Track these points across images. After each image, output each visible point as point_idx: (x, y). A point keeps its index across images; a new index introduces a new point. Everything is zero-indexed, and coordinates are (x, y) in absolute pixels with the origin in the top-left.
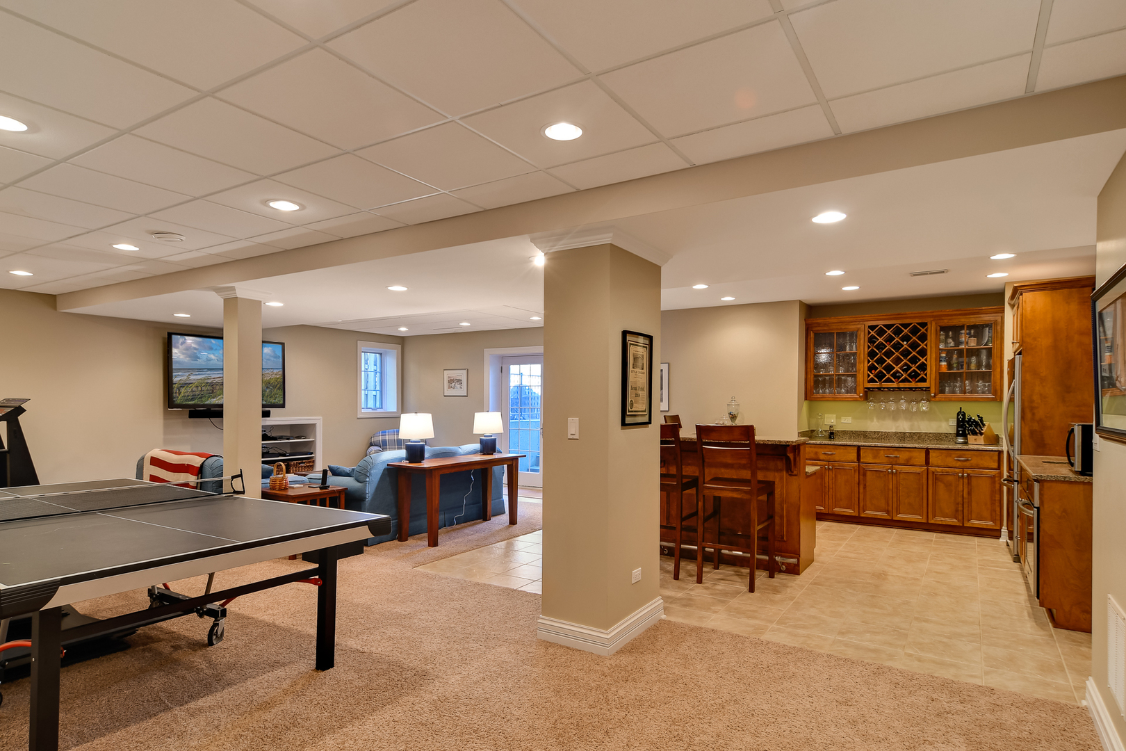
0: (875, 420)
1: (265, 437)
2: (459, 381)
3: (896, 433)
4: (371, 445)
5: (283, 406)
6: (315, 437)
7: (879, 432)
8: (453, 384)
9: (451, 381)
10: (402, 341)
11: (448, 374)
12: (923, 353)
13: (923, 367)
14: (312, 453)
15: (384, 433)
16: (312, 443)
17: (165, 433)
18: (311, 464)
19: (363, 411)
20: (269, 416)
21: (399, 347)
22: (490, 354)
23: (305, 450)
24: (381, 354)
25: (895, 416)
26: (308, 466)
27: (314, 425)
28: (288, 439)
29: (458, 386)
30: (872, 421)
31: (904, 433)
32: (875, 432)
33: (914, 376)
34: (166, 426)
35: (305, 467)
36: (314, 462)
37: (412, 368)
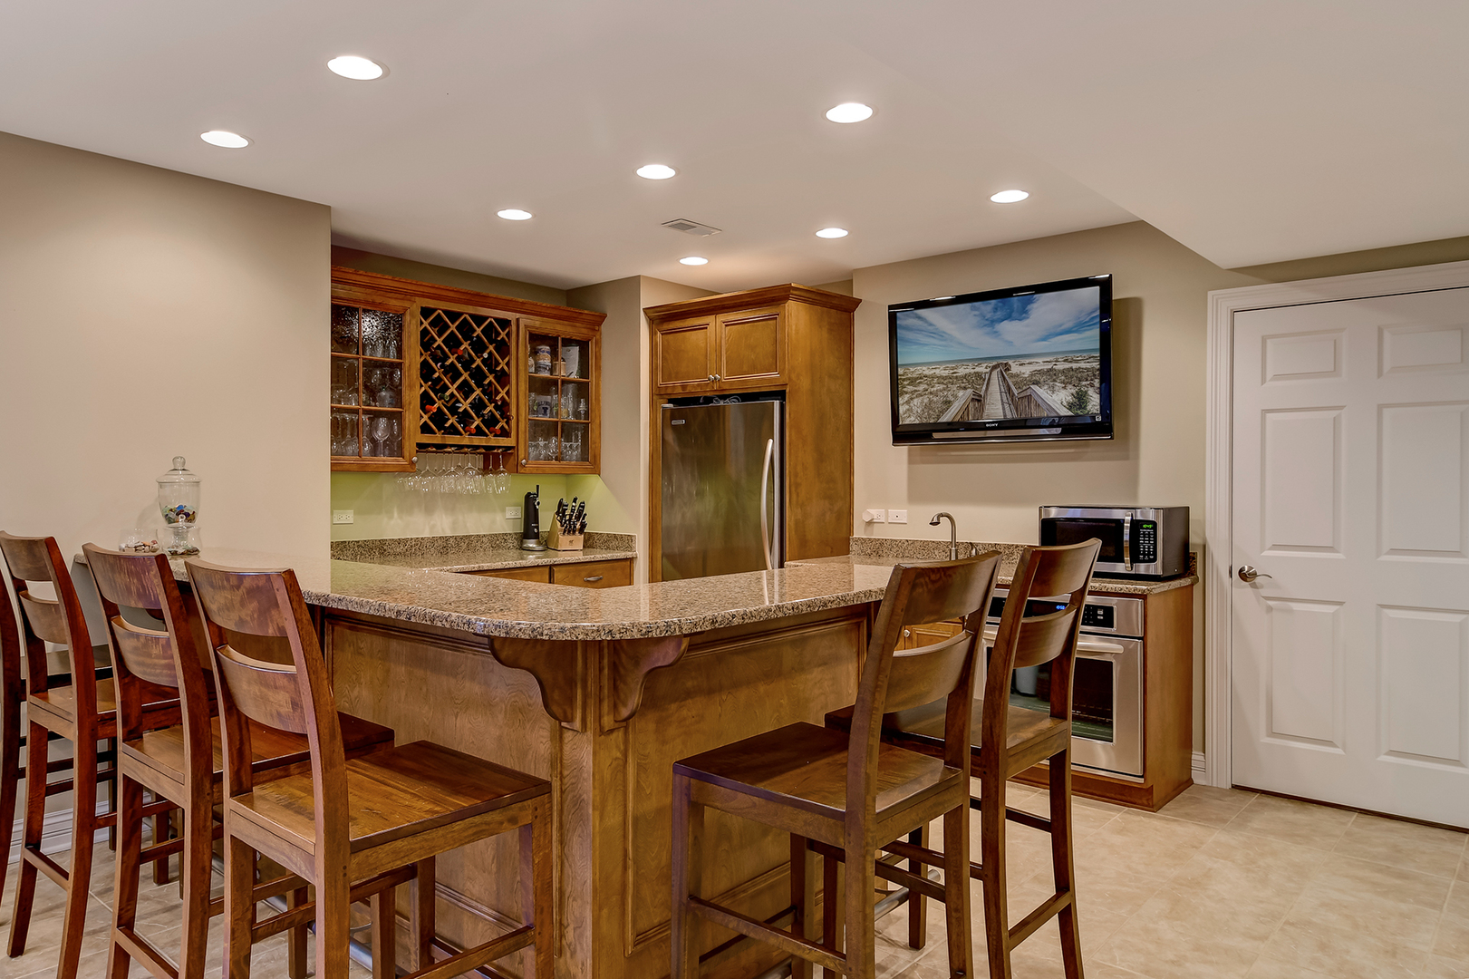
0: (396, 515)
3: (434, 540)
7: (407, 540)
12: (503, 378)
13: (503, 407)
25: (428, 504)
30: (391, 517)
31: (447, 539)
32: (399, 542)
33: (490, 423)
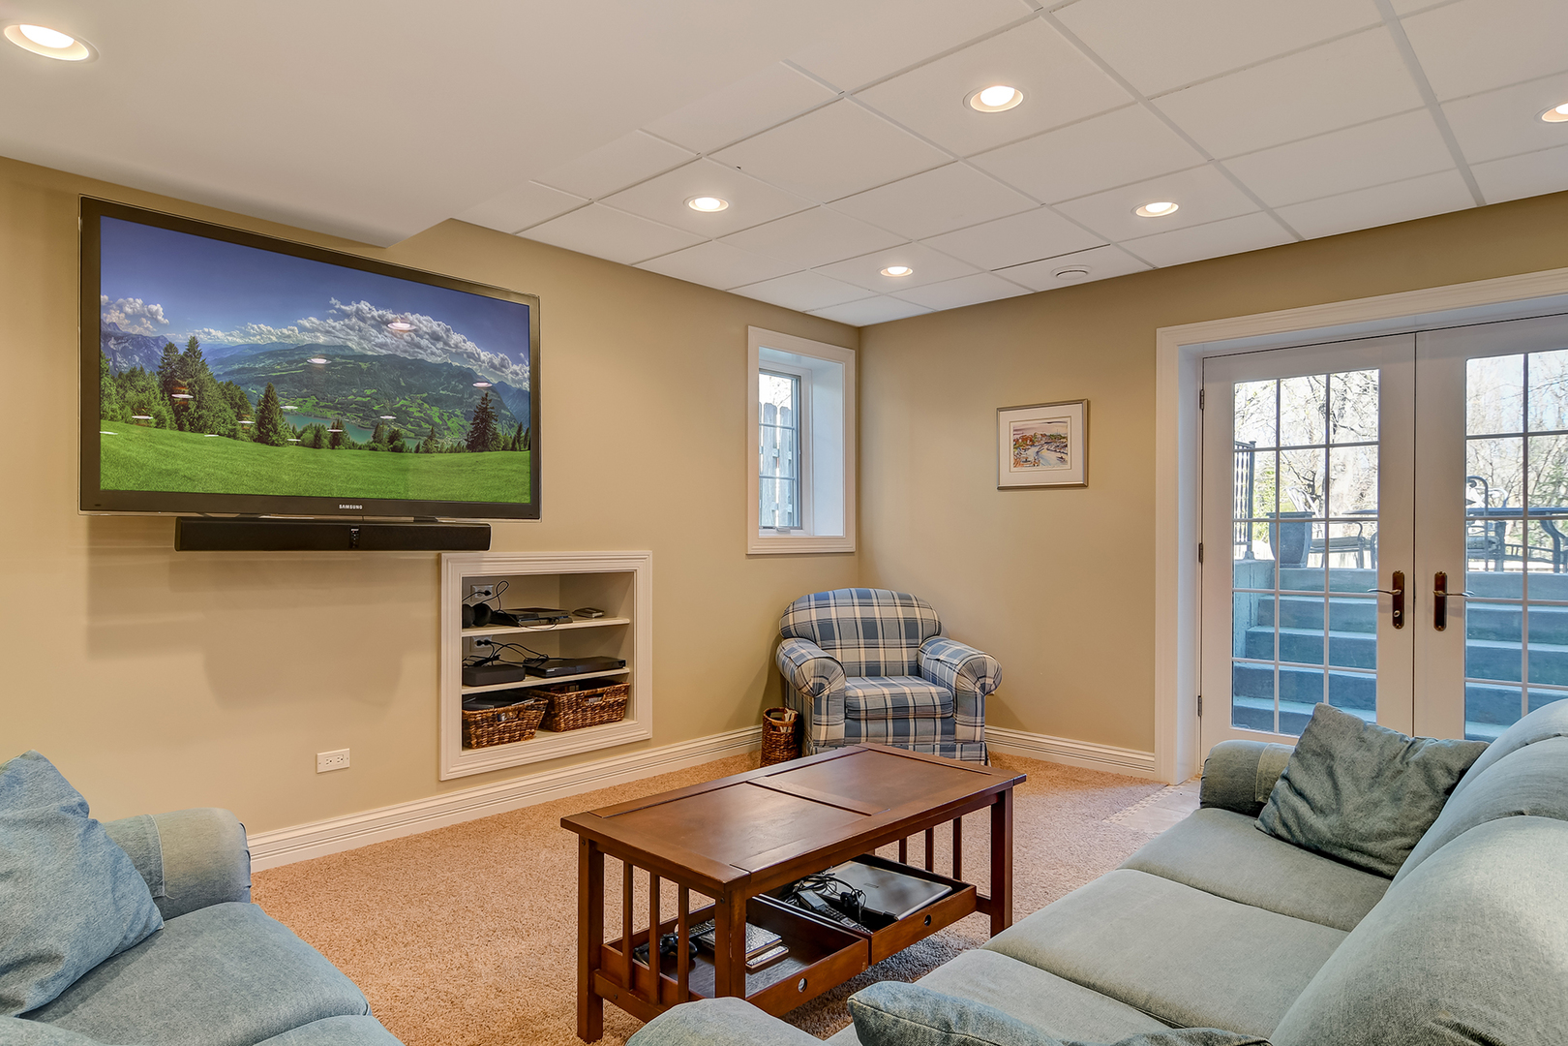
1: (476, 615)
2: (1058, 442)
4: (786, 634)
5: (531, 510)
6: (631, 614)
8: (1033, 450)
9: (1024, 442)
10: (857, 338)
11: (1011, 422)
14: (622, 664)
15: (822, 601)
16: (621, 633)
17: (95, 609)
18: (620, 699)
19: (763, 534)
20: (486, 547)
21: (851, 355)
22: (1175, 343)
23: (601, 651)
24: (798, 379)
26: (611, 706)
27: (626, 578)
28: (551, 621)
29: (1053, 456)
34: (98, 579)
35: (602, 708)
36: (627, 690)
37: (888, 417)
